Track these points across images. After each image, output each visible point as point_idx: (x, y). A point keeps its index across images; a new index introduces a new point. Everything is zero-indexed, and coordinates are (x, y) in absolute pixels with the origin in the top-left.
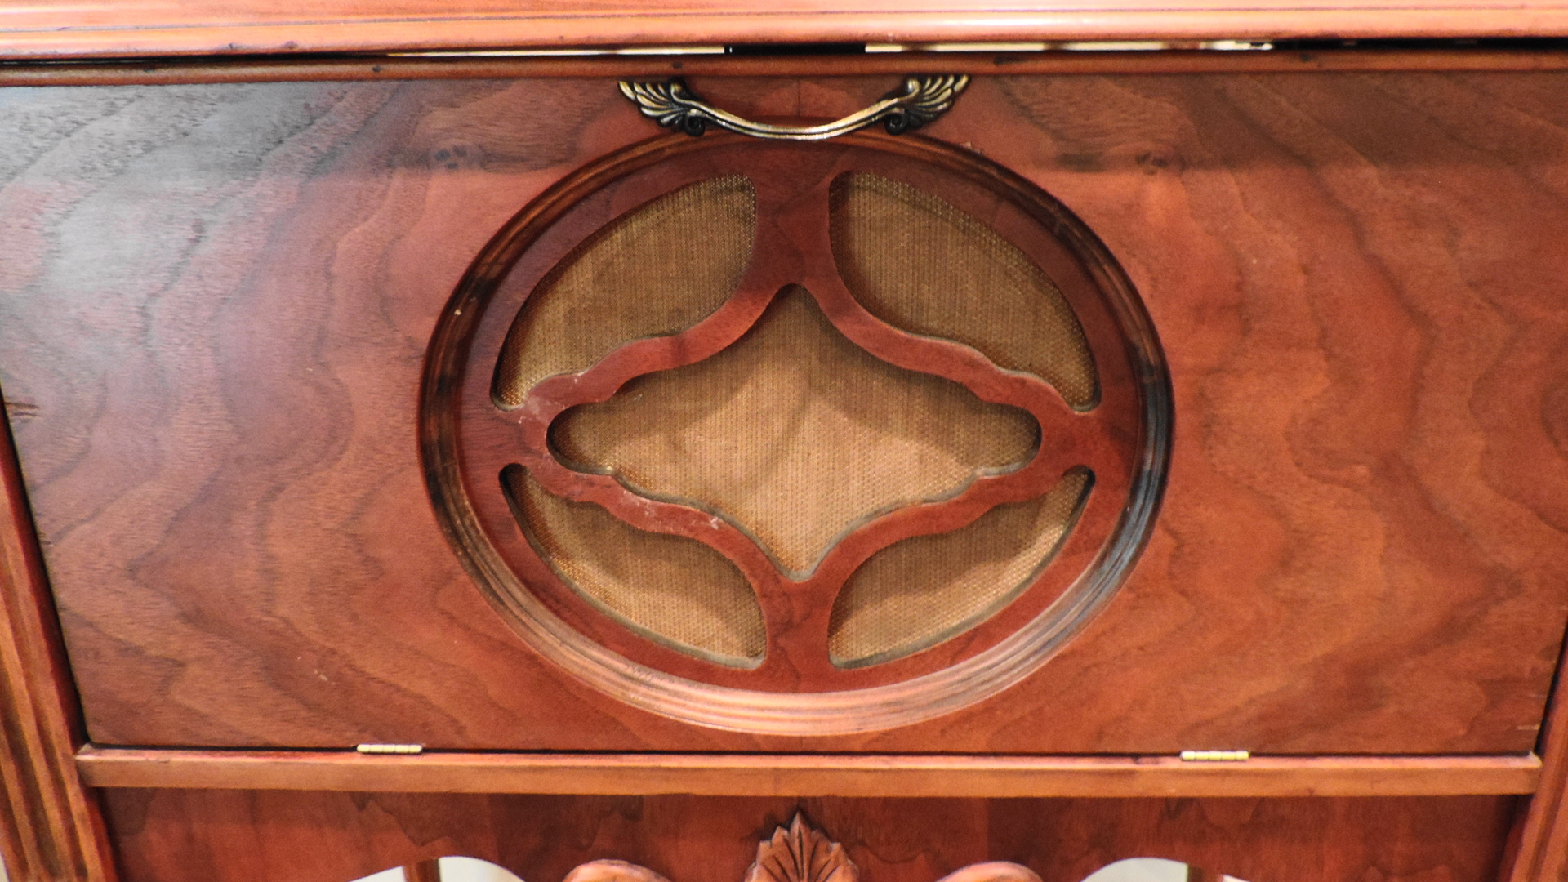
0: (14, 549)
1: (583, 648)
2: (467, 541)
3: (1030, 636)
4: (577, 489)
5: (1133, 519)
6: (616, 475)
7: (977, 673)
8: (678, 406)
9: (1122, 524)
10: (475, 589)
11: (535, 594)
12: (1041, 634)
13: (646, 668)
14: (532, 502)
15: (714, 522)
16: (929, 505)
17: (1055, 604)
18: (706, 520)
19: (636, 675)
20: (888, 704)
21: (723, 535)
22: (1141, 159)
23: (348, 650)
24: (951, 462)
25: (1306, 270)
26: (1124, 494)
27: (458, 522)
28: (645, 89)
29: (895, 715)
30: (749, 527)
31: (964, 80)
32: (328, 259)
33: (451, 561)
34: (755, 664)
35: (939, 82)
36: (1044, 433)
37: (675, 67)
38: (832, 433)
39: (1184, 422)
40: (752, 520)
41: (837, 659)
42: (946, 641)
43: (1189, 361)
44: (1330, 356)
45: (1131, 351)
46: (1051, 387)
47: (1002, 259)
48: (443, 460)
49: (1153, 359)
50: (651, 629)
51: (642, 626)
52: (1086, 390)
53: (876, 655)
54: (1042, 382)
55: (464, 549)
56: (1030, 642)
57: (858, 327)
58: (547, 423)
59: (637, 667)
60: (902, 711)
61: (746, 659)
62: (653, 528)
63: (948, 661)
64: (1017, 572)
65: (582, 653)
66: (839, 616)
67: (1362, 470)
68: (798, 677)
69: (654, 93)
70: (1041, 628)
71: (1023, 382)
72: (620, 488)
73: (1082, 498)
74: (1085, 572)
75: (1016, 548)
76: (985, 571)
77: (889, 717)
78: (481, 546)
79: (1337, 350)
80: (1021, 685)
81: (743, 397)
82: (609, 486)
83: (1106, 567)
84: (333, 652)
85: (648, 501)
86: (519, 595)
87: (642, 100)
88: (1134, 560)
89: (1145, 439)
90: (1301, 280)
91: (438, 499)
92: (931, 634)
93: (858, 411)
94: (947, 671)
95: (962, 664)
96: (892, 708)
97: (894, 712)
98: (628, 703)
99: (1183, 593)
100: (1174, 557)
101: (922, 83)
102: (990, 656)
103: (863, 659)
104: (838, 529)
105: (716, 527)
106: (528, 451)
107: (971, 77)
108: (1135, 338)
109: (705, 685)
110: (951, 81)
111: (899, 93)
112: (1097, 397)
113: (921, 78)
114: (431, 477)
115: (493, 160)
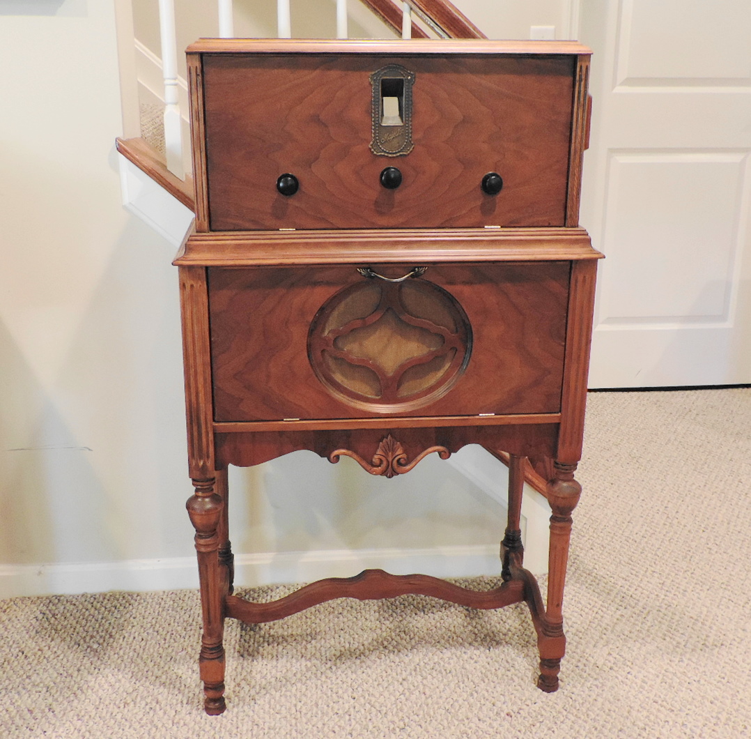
2: (314, 367)
4: (338, 355)
5: (466, 359)
6: (348, 351)
8: (362, 335)
9: (463, 360)
10: (316, 379)
11: (327, 380)
13: (353, 399)
14: (326, 358)
15: (370, 362)
16: (420, 357)
17: (449, 380)
18: (368, 361)
19: (351, 400)
20: (411, 406)
21: (373, 365)
22: (463, 282)
23: (284, 394)
24: (425, 347)
25: (497, 304)
26: (464, 353)
28: (362, 269)
30: (378, 364)
31: (427, 268)
32: (291, 304)
33: (311, 371)
34: (379, 398)
35: (422, 268)
36: (445, 340)
37: (369, 265)
38: (398, 341)
39: (475, 336)
40: (378, 362)
41: (399, 396)
43: (475, 323)
44: (504, 322)
45: (464, 321)
46: (447, 329)
48: (310, 348)
49: (468, 322)
50: (353, 390)
51: (351, 389)
52: (455, 330)
53: (408, 394)
54: (444, 328)
55: (313, 369)
57: (404, 317)
58: (333, 340)
59: (351, 398)
60: (414, 407)
61: (375, 397)
62: (356, 364)
64: (440, 374)
66: (399, 386)
67: (514, 346)
68: (389, 400)
69: (364, 270)
71: (441, 329)
72: (349, 355)
73: (455, 355)
74: (456, 372)
75: (440, 367)
76: (433, 374)
77: (411, 408)
78: (317, 368)
79: (506, 321)
80: (442, 398)
81: (377, 333)
82: (346, 354)
83: (461, 370)
84: (281, 395)
85: (355, 357)
86: (324, 381)
87: (361, 271)
88: (466, 368)
89: (467, 340)
90: (497, 306)
91: (309, 356)
93: (404, 336)
94: (424, 397)
98: (350, 406)
99: (477, 375)
100: (475, 367)
103: (405, 396)
104: (399, 363)
109: (367, 403)
110: (424, 268)
111: (414, 270)
112: (457, 331)
113: (418, 267)
114: (308, 352)
115: (328, 284)
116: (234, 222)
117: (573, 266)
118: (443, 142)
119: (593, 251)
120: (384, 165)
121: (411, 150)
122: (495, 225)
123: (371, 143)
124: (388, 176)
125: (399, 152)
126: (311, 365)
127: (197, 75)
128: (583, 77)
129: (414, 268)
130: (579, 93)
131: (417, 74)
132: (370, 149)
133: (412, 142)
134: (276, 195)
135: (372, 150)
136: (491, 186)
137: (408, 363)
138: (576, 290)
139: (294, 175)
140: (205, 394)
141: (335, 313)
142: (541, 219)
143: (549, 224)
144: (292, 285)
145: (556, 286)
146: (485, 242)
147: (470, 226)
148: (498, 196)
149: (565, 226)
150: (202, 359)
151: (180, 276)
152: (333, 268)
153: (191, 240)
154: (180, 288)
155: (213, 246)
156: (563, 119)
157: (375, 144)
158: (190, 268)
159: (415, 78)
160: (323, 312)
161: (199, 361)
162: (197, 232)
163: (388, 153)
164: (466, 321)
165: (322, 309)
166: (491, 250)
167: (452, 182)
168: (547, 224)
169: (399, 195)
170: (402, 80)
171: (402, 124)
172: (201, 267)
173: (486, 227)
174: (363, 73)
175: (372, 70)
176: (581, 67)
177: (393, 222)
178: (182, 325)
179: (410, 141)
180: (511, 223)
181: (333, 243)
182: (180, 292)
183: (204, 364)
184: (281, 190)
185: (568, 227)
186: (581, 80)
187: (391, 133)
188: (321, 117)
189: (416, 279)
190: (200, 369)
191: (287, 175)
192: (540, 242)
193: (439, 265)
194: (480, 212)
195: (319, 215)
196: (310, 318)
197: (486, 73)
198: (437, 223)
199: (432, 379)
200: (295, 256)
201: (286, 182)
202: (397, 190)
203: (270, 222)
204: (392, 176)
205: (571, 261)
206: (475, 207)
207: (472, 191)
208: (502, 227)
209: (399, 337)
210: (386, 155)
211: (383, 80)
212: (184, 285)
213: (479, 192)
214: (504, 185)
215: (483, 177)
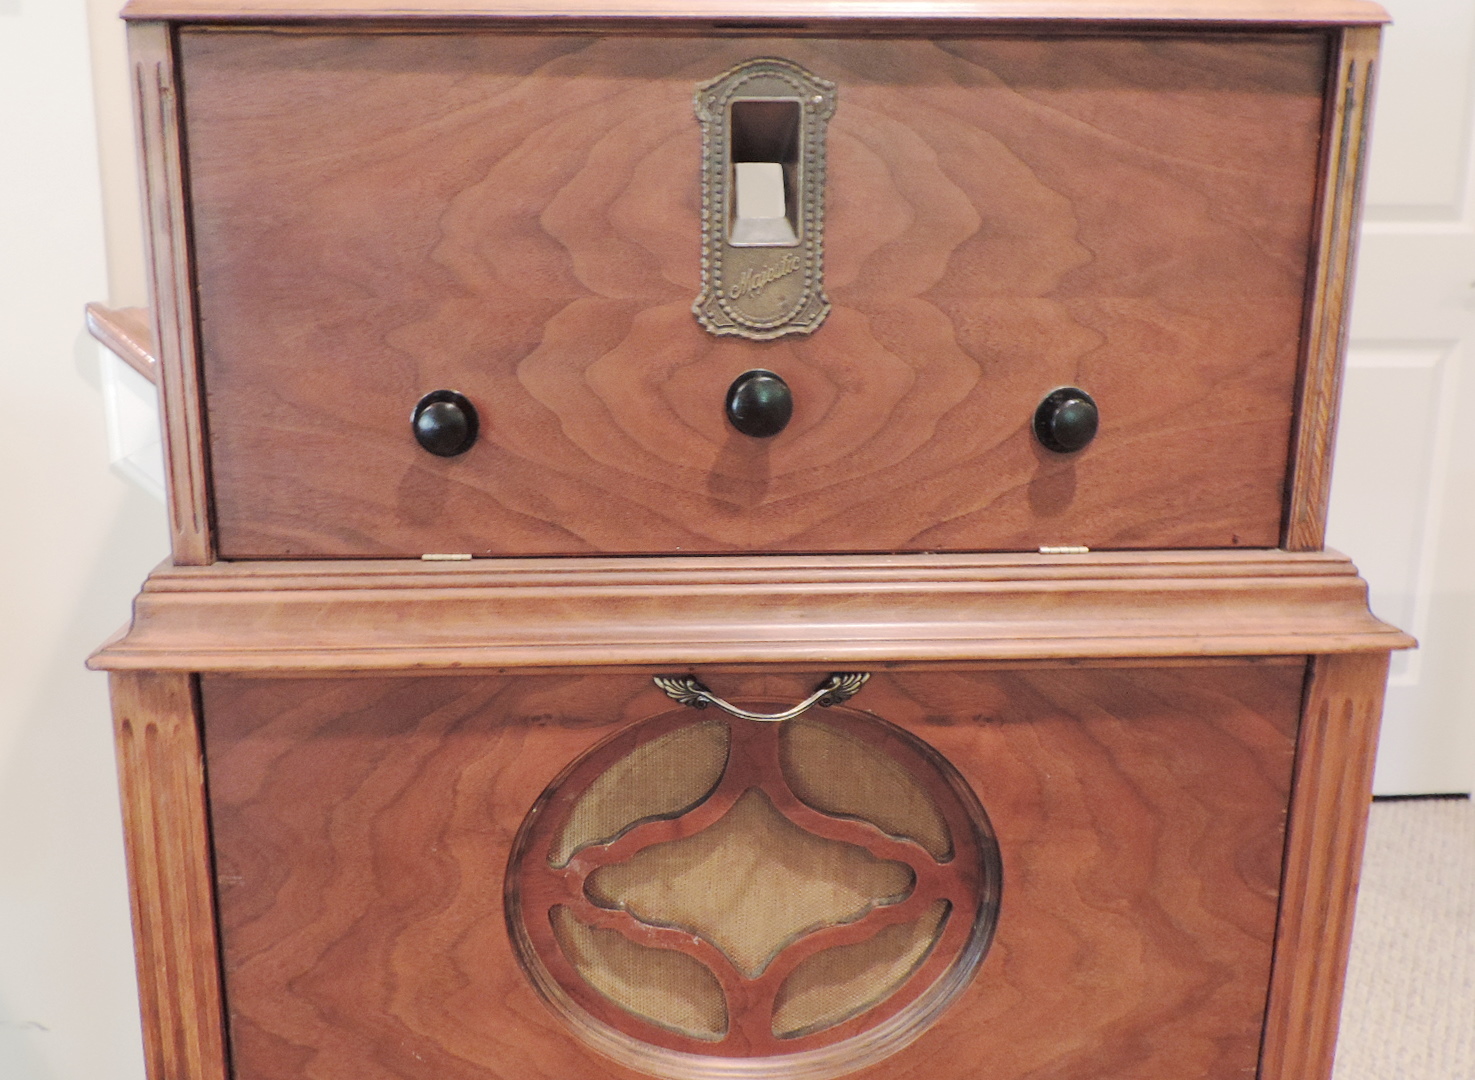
0: (210, 973)
1: (601, 1029)
2: (526, 959)
3: (911, 1014)
4: (602, 920)
5: (978, 934)
6: (628, 909)
7: (875, 1041)
8: (671, 861)
9: (970, 939)
10: (533, 992)
11: (567, 991)
12: (919, 1012)
13: (643, 1043)
14: (565, 926)
15: (696, 940)
16: (842, 926)
17: (928, 991)
18: (691, 939)
19: (638, 1048)
20: (814, 1064)
21: (701, 948)
22: (976, 718)
23: (439, 1037)
24: (855, 895)
25: (1081, 781)
26: (972, 916)
27: (522, 946)
28: (670, 681)
29: (819, 1073)
30: (717, 942)
31: (867, 676)
32: (456, 781)
33: (519, 973)
34: (719, 1037)
35: (853, 677)
36: (918, 878)
37: (690, 669)
38: (775, 877)
39: (1008, 875)
40: (719, 936)
41: (777, 1032)
42: (853, 1017)
43: (1010, 837)
44: (1099, 832)
45: (974, 827)
46: (922, 849)
47: (889, 765)
48: (515, 904)
49: (987, 833)
50: (645, 1013)
51: (638, 1011)
52: (945, 848)
53: (803, 1027)
54: (915, 845)
55: (525, 964)
56: (910, 1019)
57: (798, 814)
58: (584, 876)
59: (638, 1042)
60: (824, 1069)
61: (712, 1033)
62: (654, 944)
63: (855, 1032)
64: (901, 968)
65: (601, 1033)
66: (779, 1001)
67: (1124, 903)
68: (750, 1046)
69: (676, 685)
70: (917, 1010)
71: (904, 846)
72: (632, 919)
73: (945, 917)
74: (947, 969)
75: (899, 952)
76: (880, 968)
77: (815, 1073)
78: (534, 961)
79: (1103, 829)
80: (906, 1050)
81: (715, 856)
82: (624, 918)
83: (962, 965)
84: (427, 1039)
85: (651, 927)
86: (558, 993)
87: (667, 688)
88: (980, 962)
89: (984, 882)
90: (1078, 787)
91: (511, 930)
92: (842, 1011)
93: (794, 863)
94: (854, 1039)
95: (865, 1034)
96: (818, 1067)
97: (820, 1070)
98: (634, 1069)
99: (1013, 984)
100: (1006, 961)
101: (842, 678)
102: (884, 1028)
103: (795, 1031)
104: (778, 940)
105: (696, 943)
106: (570, 895)
107: (870, 673)
108: (976, 821)
109: (685, 1054)
110: (859, 677)
111: (826, 684)
112: (951, 853)
113: (841, 675)
114: (508, 917)
115: (569, 721)
116: (291, 533)
117: (1317, 669)
118: (920, 296)
119: (1373, 624)
120: (739, 362)
121: (821, 318)
122: (1069, 542)
123: (700, 299)
124: (750, 399)
125: (784, 325)
126: (520, 956)
127: (161, 91)
128: (1357, 97)
129: (825, 677)
130: (1343, 143)
131: (844, 90)
132: (696, 317)
133: (824, 297)
134: (410, 455)
135: (703, 320)
136: (1064, 427)
137: (808, 942)
138: (1319, 743)
139: (468, 394)
140: (203, 1036)
141: (591, 801)
142: (1210, 525)
143: (1235, 540)
144: (456, 727)
145: (1259, 729)
146: (1044, 598)
147: (998, 546)
148: (1083, 459)
149: (1281, 545)
150: (192, 938)
151: (112, 699)
152: (581, 676)
153: (152, 591)
154: (117, 735)
155: (218, 609)
156: (1289, 226)
157: (712, 301)
158: (144, 675)
159: (834, 99)
160: (553, 803)
161: (182, 940)
162: (177, 564)
163: (749, 328)
164: (982, 826)
165: (549, 795)
166: (1063, 624)
167: (945, 416)
168: (1228, 542)
169: (782, 453)
170: (795, 105)
171: (792, 241)
172: (176, 673)
173: (1043, 549)
174: (677, 86)
175: (701, 78)
176: (1351, 67)
177: (763, 537)
178: (127, 841)
179: (819, 294)
180: (1120, 536)
181: (582, 599)
182: (117, 746)
183: (196, 953)
184: (427, 442)
185: (1294, 550)
186: (1349, 104)
187: (758, 269)
188: (547, 221)
189: (834, 707)
190: (184, 965)
191: (444, 396)
192: (1215, 595)
193: (905, 669)
194: (1026, 504)
195: (540, 516)
196: (513, 823)
197: (1055, 85)
198: (898, 538)
199: (876, 985)
200: (466, 643)
201: (439, 415)
202: (776, 443)
203: (393, 535)
204: (764, 397)
205: (1310, 658)
206: (1014, 491)
207: (1002, 443)
208: (1092, 550)
209: (781, 868)
210: (745, 334)
211: (735, 105)
212: (126, 725)
213: (1026, 446)
214: (1103, 425)
215: (1040, 402)
